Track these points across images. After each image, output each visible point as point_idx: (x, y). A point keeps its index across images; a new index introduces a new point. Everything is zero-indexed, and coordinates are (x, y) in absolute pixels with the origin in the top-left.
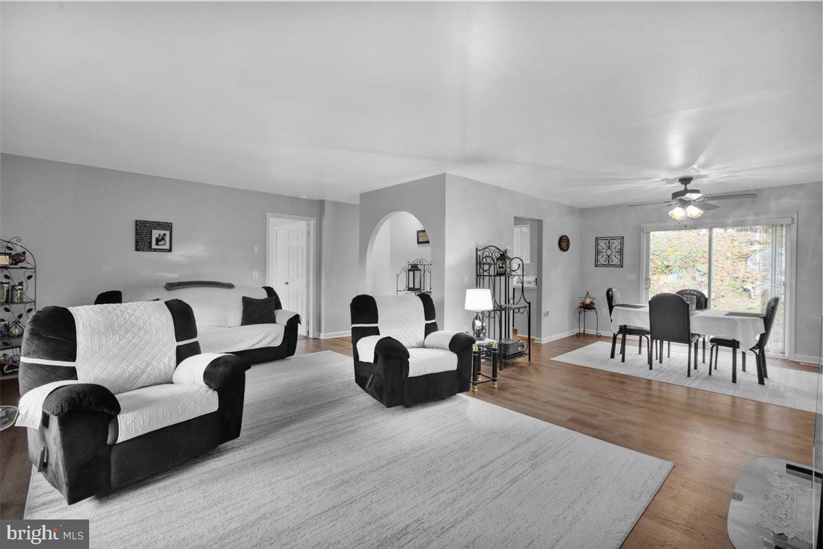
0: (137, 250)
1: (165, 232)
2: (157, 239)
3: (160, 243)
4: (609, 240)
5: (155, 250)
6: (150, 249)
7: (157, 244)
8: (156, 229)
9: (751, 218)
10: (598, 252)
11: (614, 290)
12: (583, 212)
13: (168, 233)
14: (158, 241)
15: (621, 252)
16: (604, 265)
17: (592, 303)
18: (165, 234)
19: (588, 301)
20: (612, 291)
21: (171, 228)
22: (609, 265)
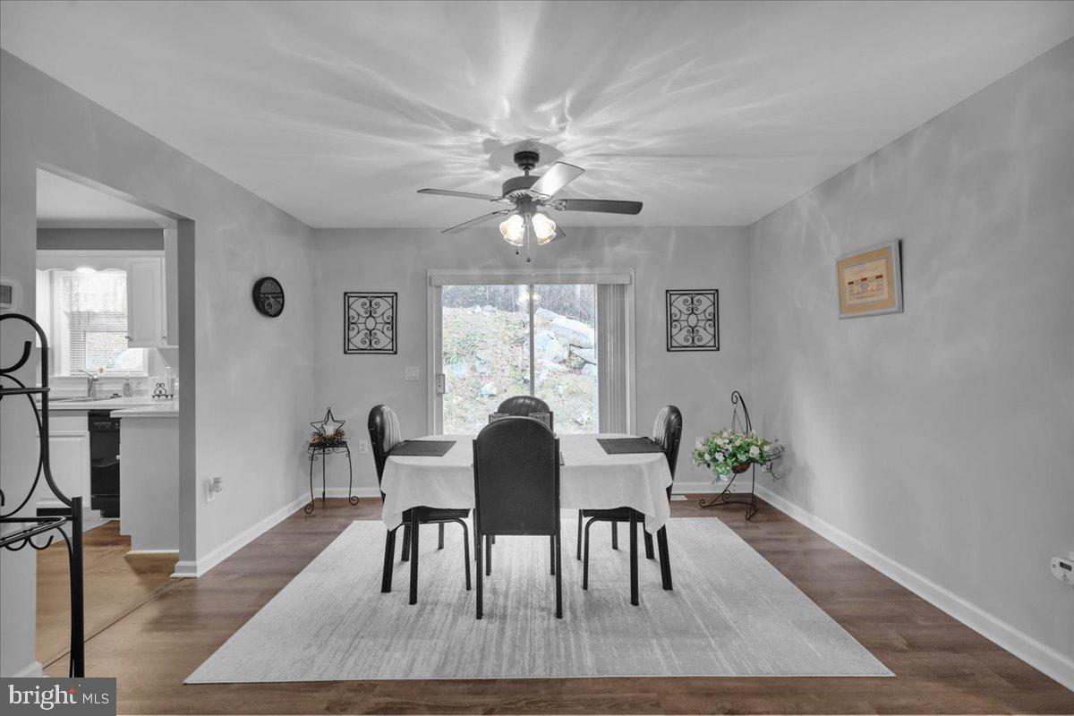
4: (370, 297)
9: (583, 271)
10: (348, 323)
11: (386, 409)
12: (318, 237)
15: (393, 323)
16: (361, 351)
17: (339, 433)
19: (330, 430)
20: (382, 414)
22: (371, 351)
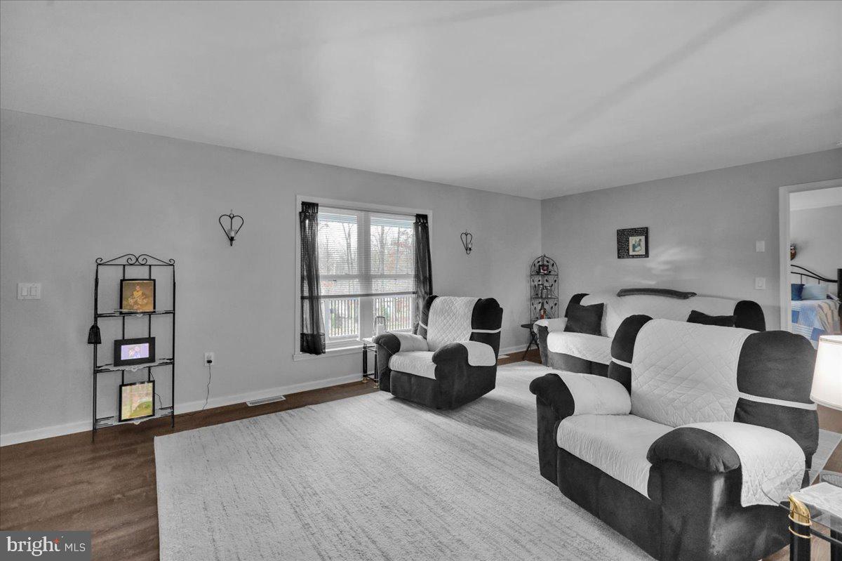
0: (619, 257)
1: (641, 237)
2: (634, 245)
3: (636, 249)
5: (633, 256)
6: (628, 256)
7: (634, 251)
8: (632, 235)
13: (643, 238)
14: (634, 247)
18: (640, 240)
21: (647, 233)
